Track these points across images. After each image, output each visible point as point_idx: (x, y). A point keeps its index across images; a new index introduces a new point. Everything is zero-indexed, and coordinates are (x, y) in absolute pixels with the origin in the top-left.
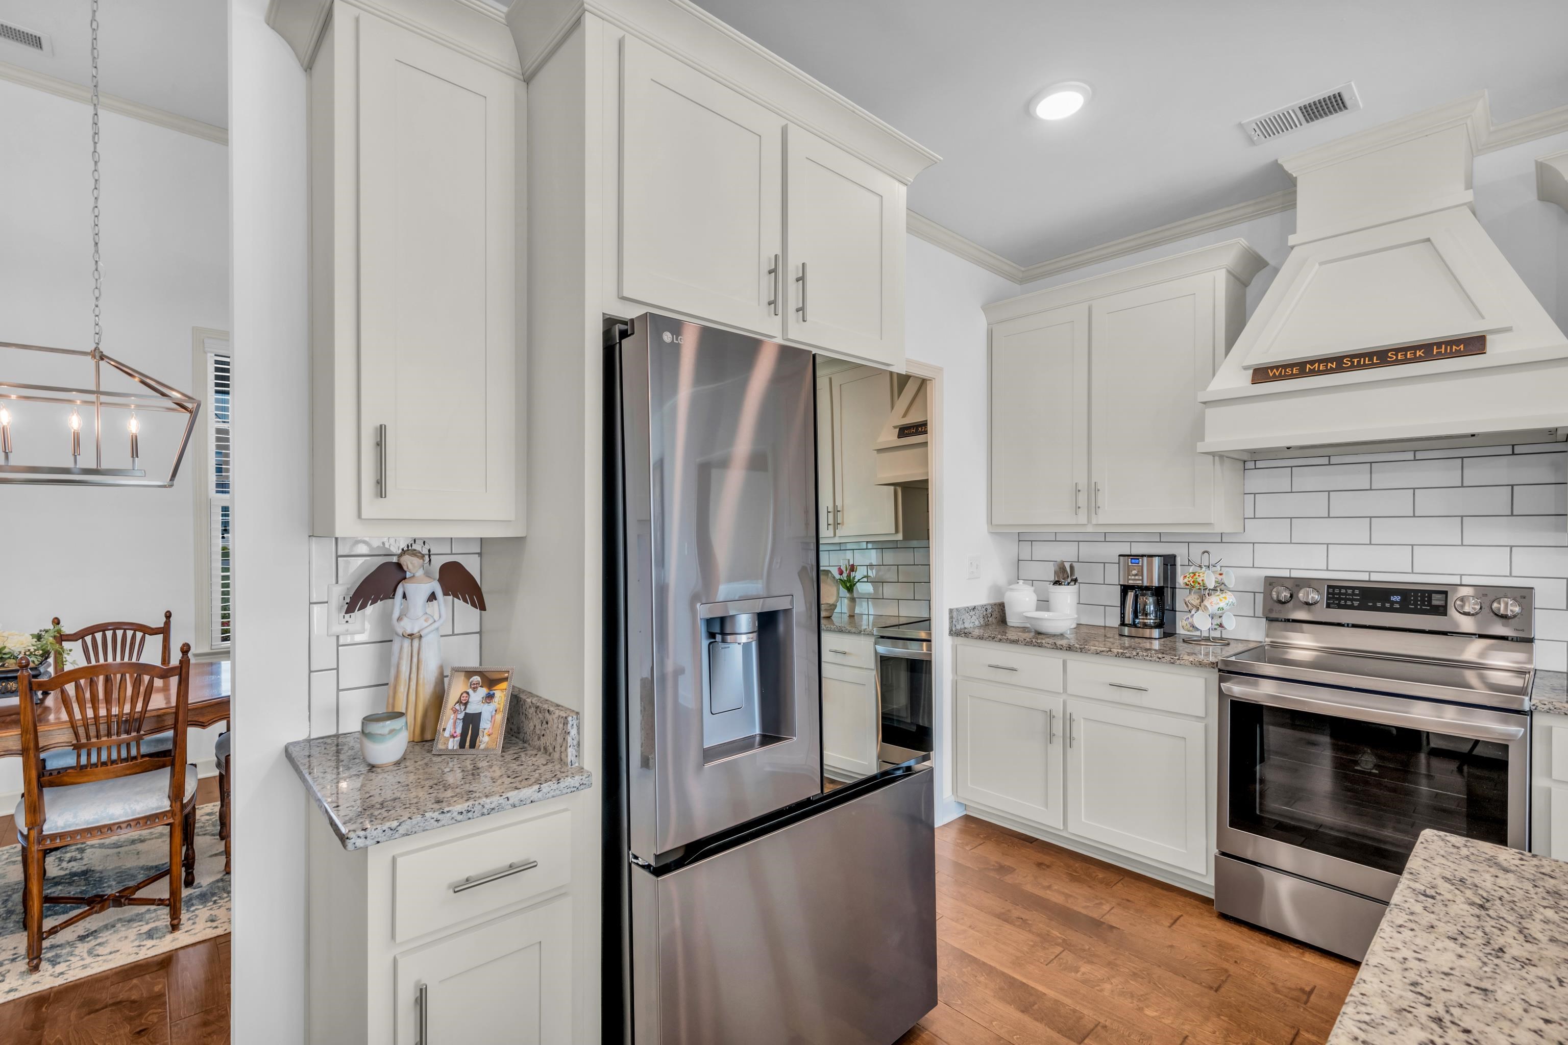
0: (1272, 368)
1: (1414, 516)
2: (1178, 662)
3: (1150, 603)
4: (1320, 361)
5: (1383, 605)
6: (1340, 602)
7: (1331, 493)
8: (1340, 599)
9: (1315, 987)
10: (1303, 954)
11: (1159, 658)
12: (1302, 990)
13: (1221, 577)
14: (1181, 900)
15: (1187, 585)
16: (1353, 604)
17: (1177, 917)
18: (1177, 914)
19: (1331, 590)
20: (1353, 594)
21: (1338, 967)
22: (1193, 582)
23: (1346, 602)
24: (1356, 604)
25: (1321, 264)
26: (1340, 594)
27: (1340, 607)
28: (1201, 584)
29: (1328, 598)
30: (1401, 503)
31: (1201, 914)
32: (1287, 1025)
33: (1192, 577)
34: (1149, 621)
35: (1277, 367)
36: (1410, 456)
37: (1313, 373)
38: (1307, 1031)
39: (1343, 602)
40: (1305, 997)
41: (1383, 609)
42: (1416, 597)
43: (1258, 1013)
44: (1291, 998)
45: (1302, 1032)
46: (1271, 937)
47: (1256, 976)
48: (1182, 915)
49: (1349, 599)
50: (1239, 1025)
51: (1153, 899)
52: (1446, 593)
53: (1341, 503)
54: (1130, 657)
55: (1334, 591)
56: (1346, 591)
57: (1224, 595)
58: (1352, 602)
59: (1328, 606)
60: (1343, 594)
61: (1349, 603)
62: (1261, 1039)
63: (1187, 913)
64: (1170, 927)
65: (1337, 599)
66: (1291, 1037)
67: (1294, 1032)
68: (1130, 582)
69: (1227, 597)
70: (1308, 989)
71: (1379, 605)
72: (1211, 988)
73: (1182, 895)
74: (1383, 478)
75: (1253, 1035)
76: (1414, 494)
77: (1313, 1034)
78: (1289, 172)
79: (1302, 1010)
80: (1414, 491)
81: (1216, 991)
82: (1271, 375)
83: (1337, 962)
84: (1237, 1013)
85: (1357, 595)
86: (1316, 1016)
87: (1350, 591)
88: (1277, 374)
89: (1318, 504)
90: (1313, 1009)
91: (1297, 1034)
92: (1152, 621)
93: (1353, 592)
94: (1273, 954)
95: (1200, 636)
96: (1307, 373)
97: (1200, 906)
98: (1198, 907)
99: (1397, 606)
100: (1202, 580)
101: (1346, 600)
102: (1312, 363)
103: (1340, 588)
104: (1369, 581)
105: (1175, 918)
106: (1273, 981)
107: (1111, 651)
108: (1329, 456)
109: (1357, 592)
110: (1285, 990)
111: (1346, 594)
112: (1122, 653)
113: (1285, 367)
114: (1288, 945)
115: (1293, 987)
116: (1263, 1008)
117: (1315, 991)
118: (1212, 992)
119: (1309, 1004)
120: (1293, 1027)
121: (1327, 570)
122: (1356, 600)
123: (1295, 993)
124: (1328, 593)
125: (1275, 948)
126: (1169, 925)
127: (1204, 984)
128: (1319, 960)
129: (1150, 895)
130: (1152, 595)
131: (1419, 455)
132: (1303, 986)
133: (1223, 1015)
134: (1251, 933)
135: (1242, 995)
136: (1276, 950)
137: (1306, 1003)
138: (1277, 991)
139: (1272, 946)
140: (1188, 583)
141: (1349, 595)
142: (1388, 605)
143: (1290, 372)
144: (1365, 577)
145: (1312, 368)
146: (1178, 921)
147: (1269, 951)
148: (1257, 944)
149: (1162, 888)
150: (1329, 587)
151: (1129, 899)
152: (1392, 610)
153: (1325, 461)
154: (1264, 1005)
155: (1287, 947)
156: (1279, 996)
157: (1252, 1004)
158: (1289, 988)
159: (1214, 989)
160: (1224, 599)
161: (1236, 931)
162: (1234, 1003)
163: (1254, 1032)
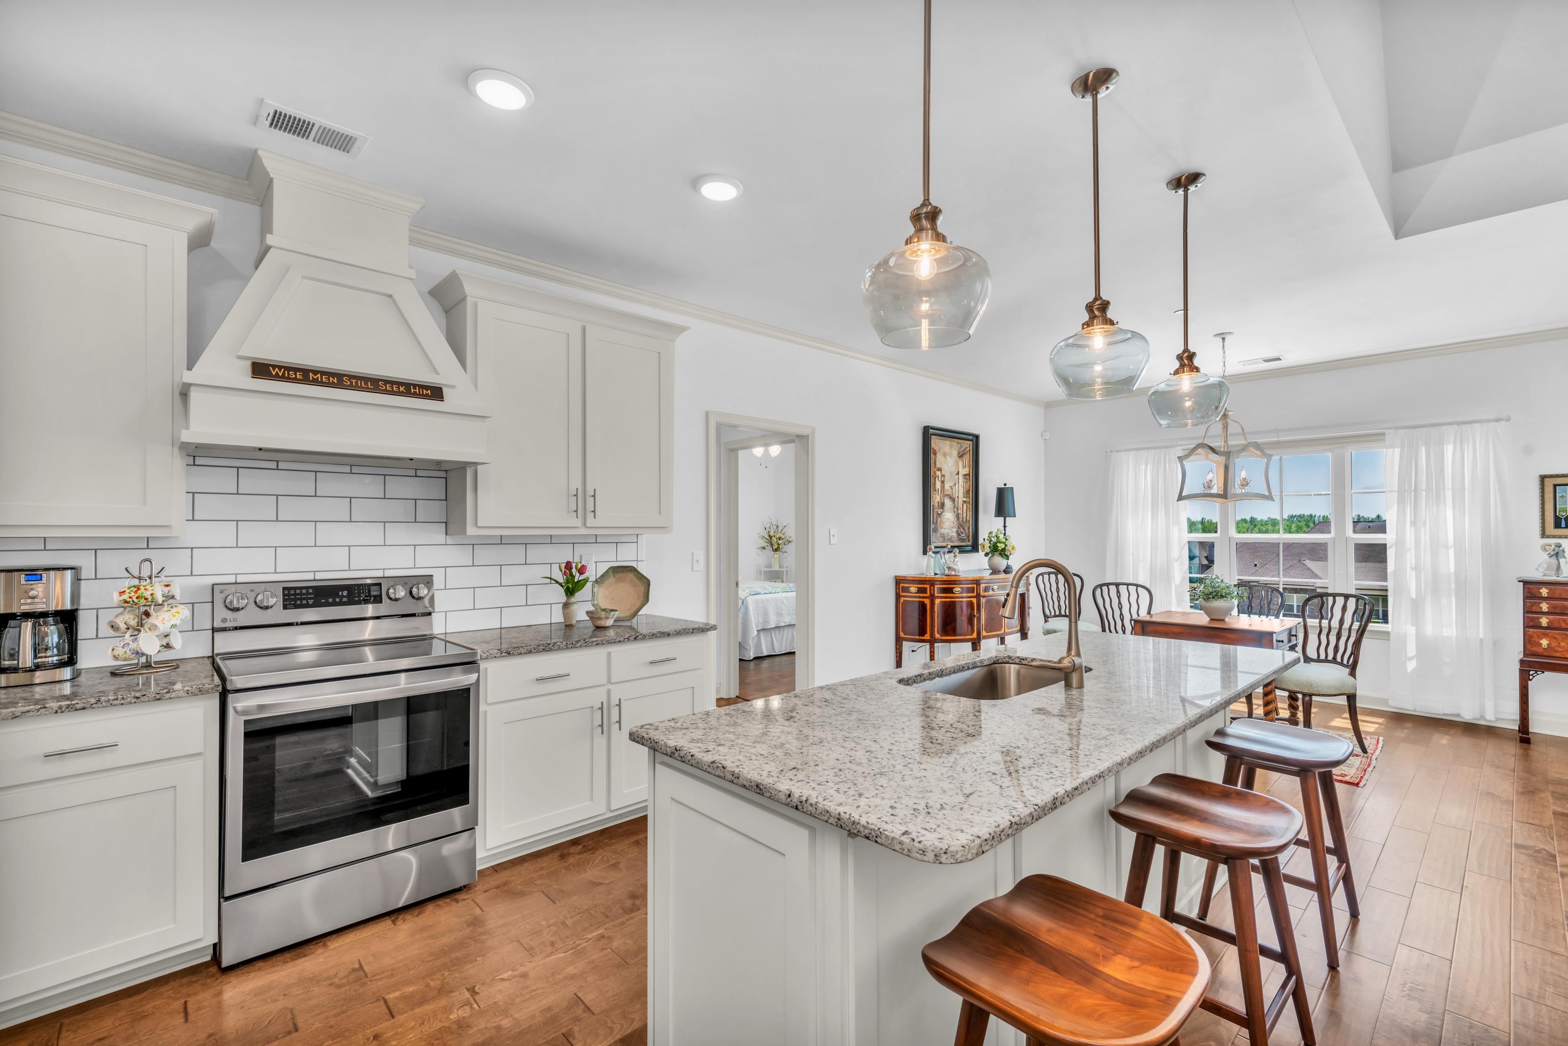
0: (274, 367)
1: (351, 521)
2: (167, 696)
3: (53, 635)
4: (323, 373)
5: (334, 600)
6: (296, 602)
7: (279, 497)
8: (295, 600)
9: (359, 960)
10: (325, 945)
11: (137, 698)
12: (354, 970)
13: (168, 588)
14: (167, 990)
15: (126, 602)
16: (308, 602)
17: (182, 1007)
18: (178, 1004)
19: (286, 592)
20: (308, 593)
21: (358, 934)
22: (137, 598)
23: (301, 602)
24: (311, 602)
25: (304, 277)
26: (295, 594)
27: (297, 607)
28: (150, 600)
29: (284, 600)
30: (340, 509)
31: (205, 984)
32: (373, 1002)
33: (136, 592)
34: (50, 659)
35: (280, 367)
36: (347, 469)
37: (316, 382)
38: (389, 993)
39: (298, 602)
40: (361, 973)
41: (334, 604)
42: (359, 590)
43: (346, 1014)
44: (354, 982)
45: (387, 997)
46: (288, 953)
47: (313, 991)
48: (186, 1002)
49: (304, 599)
50: (344, 1036)
51: (132, 1014)
52: (380, 584)
53: (288, 508)
54: (84, 708)
55: (289, 592)
56: (301, 591)
57: (175, 610)
58: (307, 601)
59: (285, 607)
60: (298, 594)
61: (304, 602)
62: (368, 1029)
63: (189, 995)
64: (186, 1020)
65: (293, 600)
66: (384, 1007)
67: (382, 1002)
68: (22, 607)
69: (180, 611)
70: (357, 966)
71: (331, 600)
72: (289, 1033)
73: (161, 985)
74: (328, 485)
75: (361, 1032)
76: (351, 502)
77: (394, 991)
78: (268, 170)
79: (369, 983)
80: (351, 500)
81: (296, 1030)
82: (274, 373)
83: (353, 931)
84: (332, 1030)
85: (310, 594)
86: (382, 978)
87: (304, 591)
88: (280, 374)
89: (266, 507)
90: (375, 976)
91: (385, 1001)
92: (55, 658)
93: (307, 591)
94: (305, 964)
95: (138, 664)
96: (311, 381)
97: (194, 979)
98: (196, 981)
99: (345, 600)
100: (152, 594)
101: (301, 599)
102: (315, 372)
103: (295, 588)
104: (314, 580)
105: (182, 1010)
106: (329, 982)
107: (45, 708)
108: (278, 461)
109: (311, 591)
110: (345, 981)
111: (301, 594)
112: (68, 707)
113: (288, 369)
114: (307, 948)
115: (347, 973)
116: (344, 1007)
117: (363, 963)
118: (294, 1035)
119: (369, 975)
120: (378, 1000)
121: (276, 572)
122: (310, 599)
123: (353, 976)
124: (284, 595)
125: (300, 958)
126: (183, 1020)
127: (280, 1036)
128: (341, 940)
129: (122, 1013)
130: (56, 624)
131: (355, 470)
132: (352, 966)
133: (323, 1043)
134: (269, 963)
135: (319, 1014)
136: (303, 959)
137: (367, 976)
138: (339, 986)
139: (297, 959)
140: (128, 600)
141: (304, 594)
142: (338, 600)
143: (294, 376)
144: (310, 576)
145: (315, 377)
146: (189, 1010)
147: (300, 964)
148: (284, 967)
149: (129, 996)
150: (284, 589)
151: (101, 1036)
152: (341, 604)
153: (273, 465)
154: (343, 1005)
155: (307, 949)
156: (344, 989)
157: (334, 1012)
158: (346, 977)
159: (293, 1031)
160: (177, 614)
161: (255, 971)
162: (321, 1025)
163: (359, 1030)
